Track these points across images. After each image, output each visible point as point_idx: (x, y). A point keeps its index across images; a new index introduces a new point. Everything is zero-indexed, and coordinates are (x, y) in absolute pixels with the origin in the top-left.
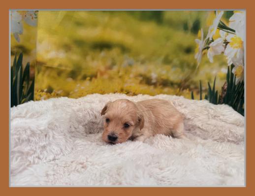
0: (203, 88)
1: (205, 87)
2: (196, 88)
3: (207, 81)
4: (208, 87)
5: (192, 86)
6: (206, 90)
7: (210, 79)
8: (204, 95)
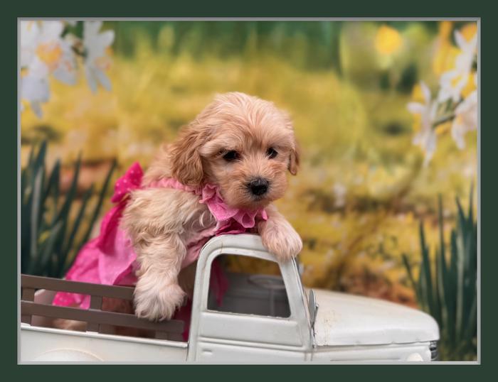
0: (447, 213)
1: (450, 209)
2: (430, 212)
3: (452, 195)
4: (455, 209)
5: (421, 208)
6: (451, 218)
7: (459, 189)
8: (448, 228)
